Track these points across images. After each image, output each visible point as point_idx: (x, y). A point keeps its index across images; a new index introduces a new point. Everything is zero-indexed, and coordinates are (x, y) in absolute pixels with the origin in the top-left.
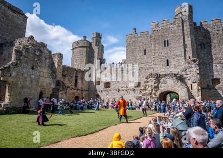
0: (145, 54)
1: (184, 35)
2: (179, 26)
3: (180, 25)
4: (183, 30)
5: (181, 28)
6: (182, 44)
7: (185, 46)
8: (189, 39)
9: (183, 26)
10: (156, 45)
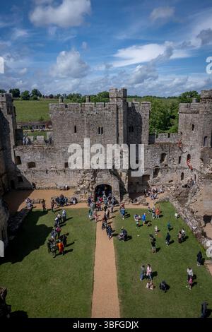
0: (76, 132)
1: (117, 123)
2: (113, 113)
3: (115, 112)
4: (117, 118)
5: (115, 116)
6: (115, 133)
7: (118, 135)
8: (122, 128)
9: (117, 113)
10: (91, 132)
